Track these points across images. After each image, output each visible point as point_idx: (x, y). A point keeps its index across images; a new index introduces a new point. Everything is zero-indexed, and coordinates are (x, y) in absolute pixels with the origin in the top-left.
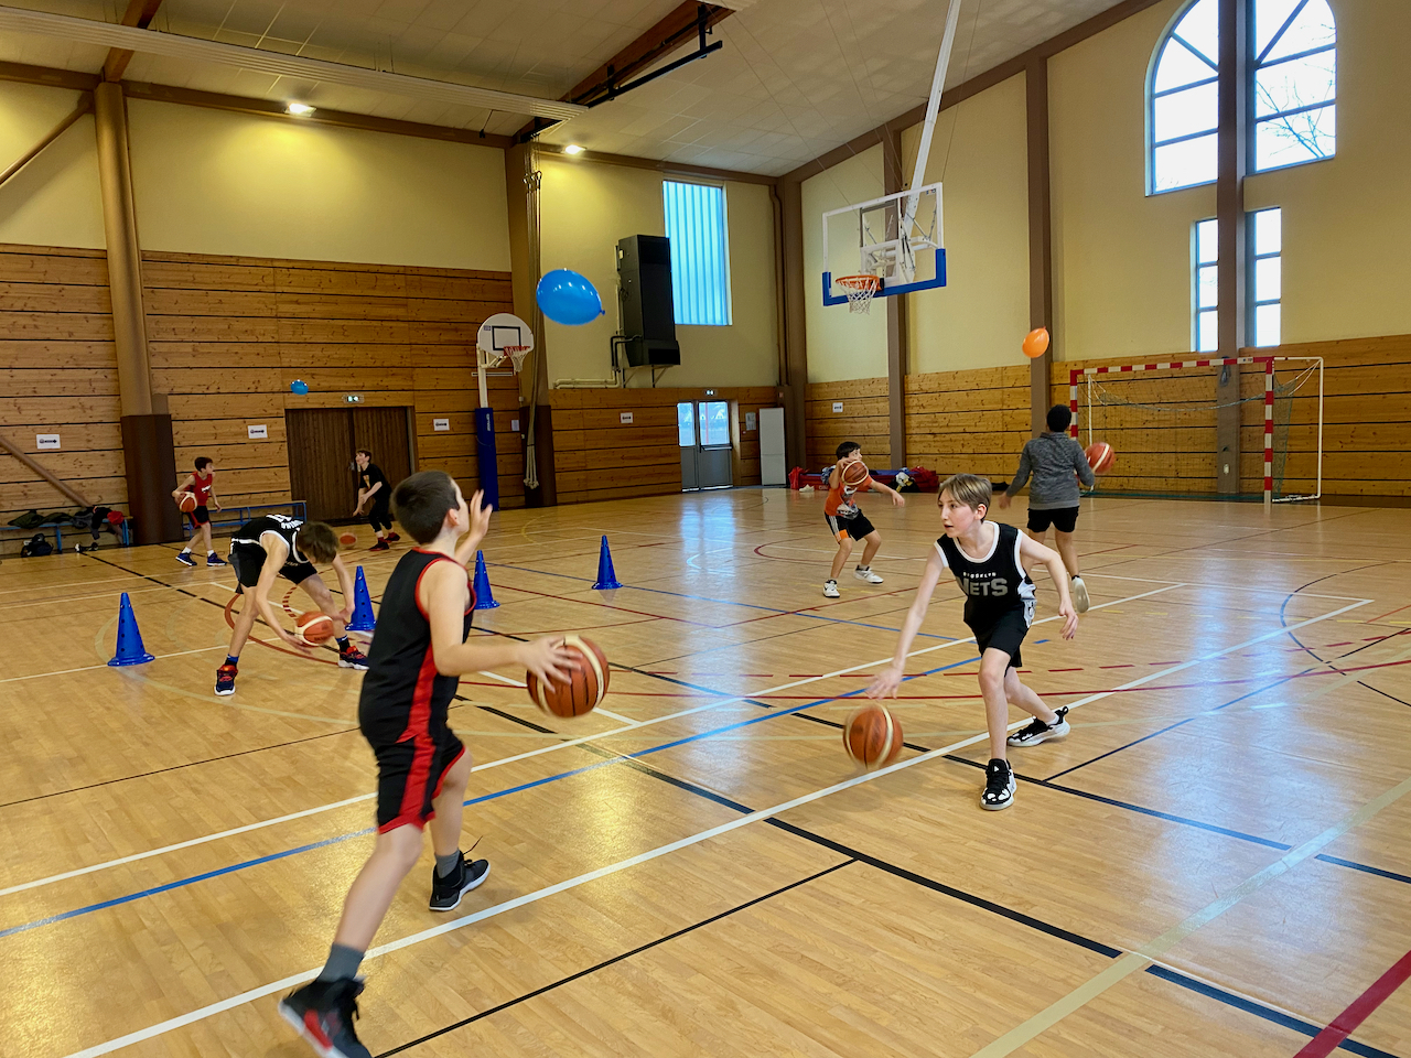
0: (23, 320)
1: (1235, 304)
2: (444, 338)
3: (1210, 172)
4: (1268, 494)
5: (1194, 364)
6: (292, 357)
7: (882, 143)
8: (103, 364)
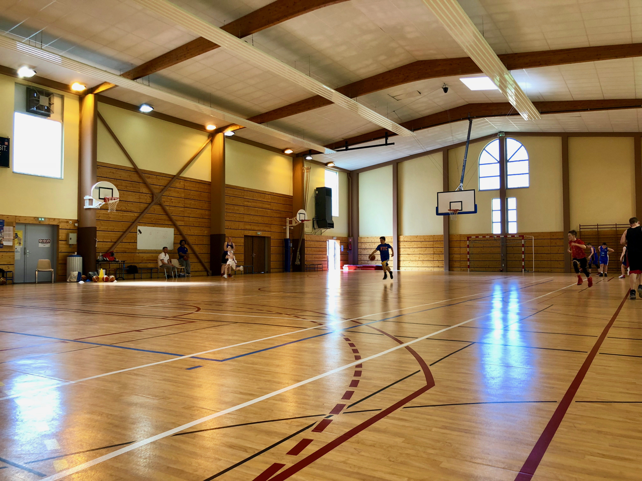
0: (193, 202)
1: (504, 222)
2: (278, 216)
3: (498, 187)
4: (523, 270)
5: (489, 237)
6: (247, 219)
7: (392, 165)
8: (207, 217)
